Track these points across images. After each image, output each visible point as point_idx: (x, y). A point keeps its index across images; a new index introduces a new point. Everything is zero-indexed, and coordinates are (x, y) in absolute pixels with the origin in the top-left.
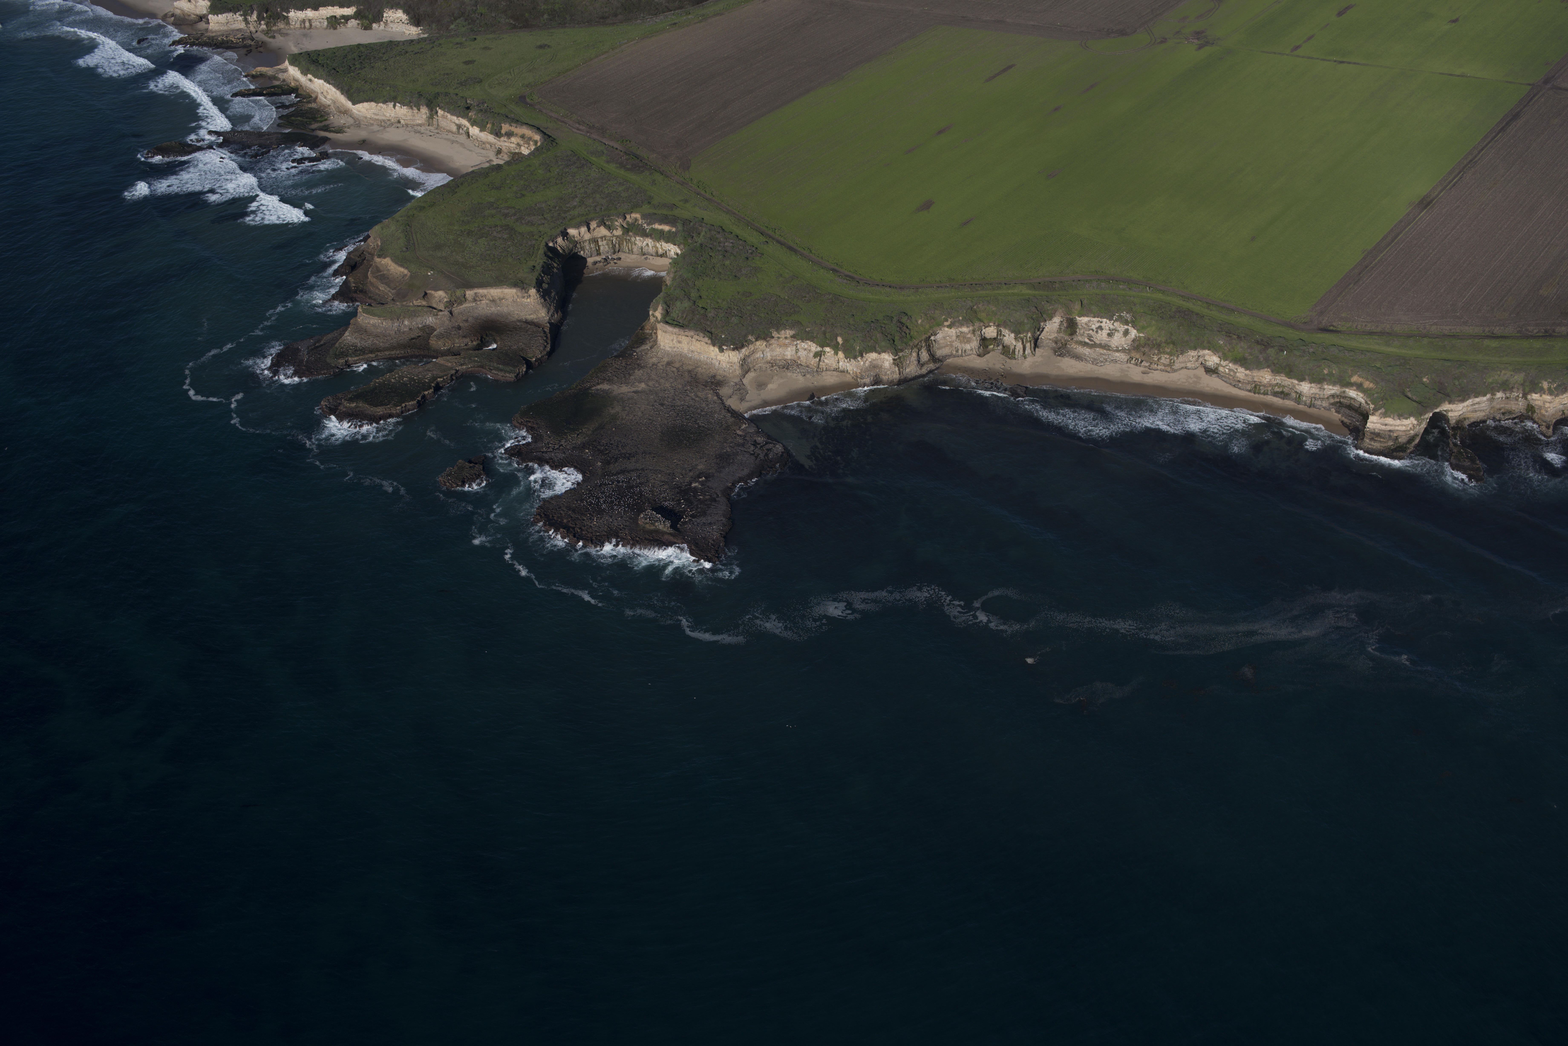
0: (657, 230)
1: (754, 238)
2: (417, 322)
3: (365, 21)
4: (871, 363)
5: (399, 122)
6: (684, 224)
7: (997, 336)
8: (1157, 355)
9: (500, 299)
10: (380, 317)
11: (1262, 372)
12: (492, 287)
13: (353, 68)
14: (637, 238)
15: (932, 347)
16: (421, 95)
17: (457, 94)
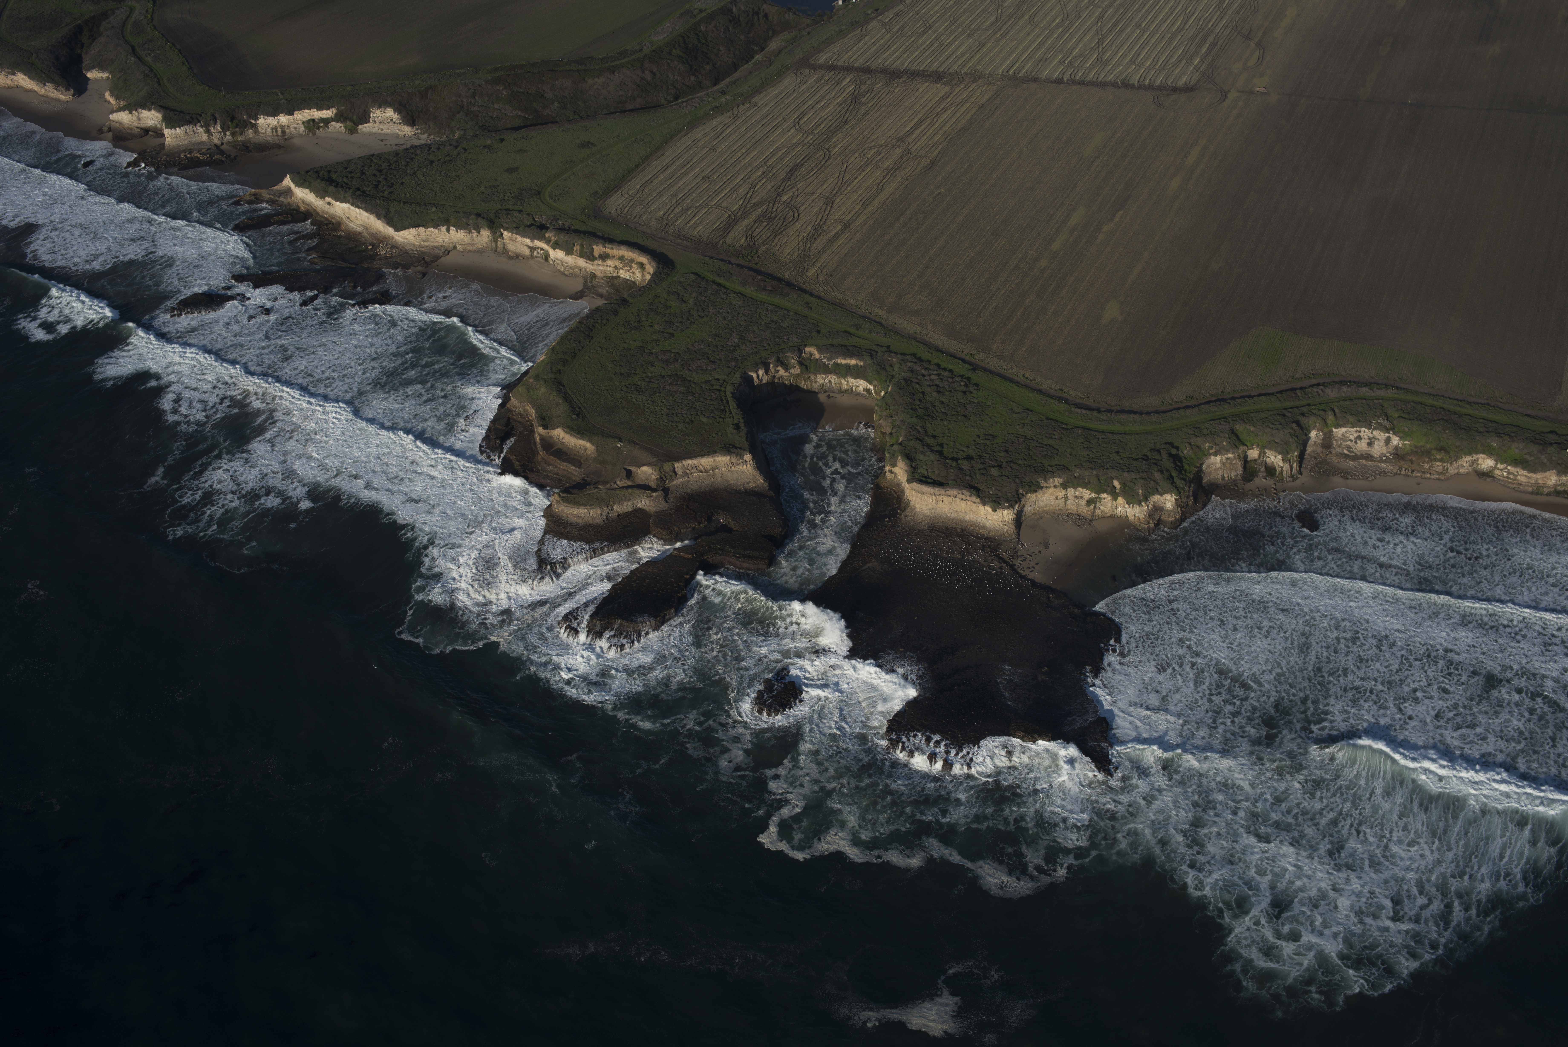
0: (841, 364)
2: (627, 507)
3: (348, 123)
4: (1154, 506)
5: (455, 247)
6: (871, 356)
7: (1259, 457)
8: (1428, 462)
9: (713, 469)
10: (585, 505)
11: (1547, 474)
12: (702, 455)
13: (380, 187)
14: (818, 376)
15: (1201, 478)
16: (478, 215)
17: (520, 211)
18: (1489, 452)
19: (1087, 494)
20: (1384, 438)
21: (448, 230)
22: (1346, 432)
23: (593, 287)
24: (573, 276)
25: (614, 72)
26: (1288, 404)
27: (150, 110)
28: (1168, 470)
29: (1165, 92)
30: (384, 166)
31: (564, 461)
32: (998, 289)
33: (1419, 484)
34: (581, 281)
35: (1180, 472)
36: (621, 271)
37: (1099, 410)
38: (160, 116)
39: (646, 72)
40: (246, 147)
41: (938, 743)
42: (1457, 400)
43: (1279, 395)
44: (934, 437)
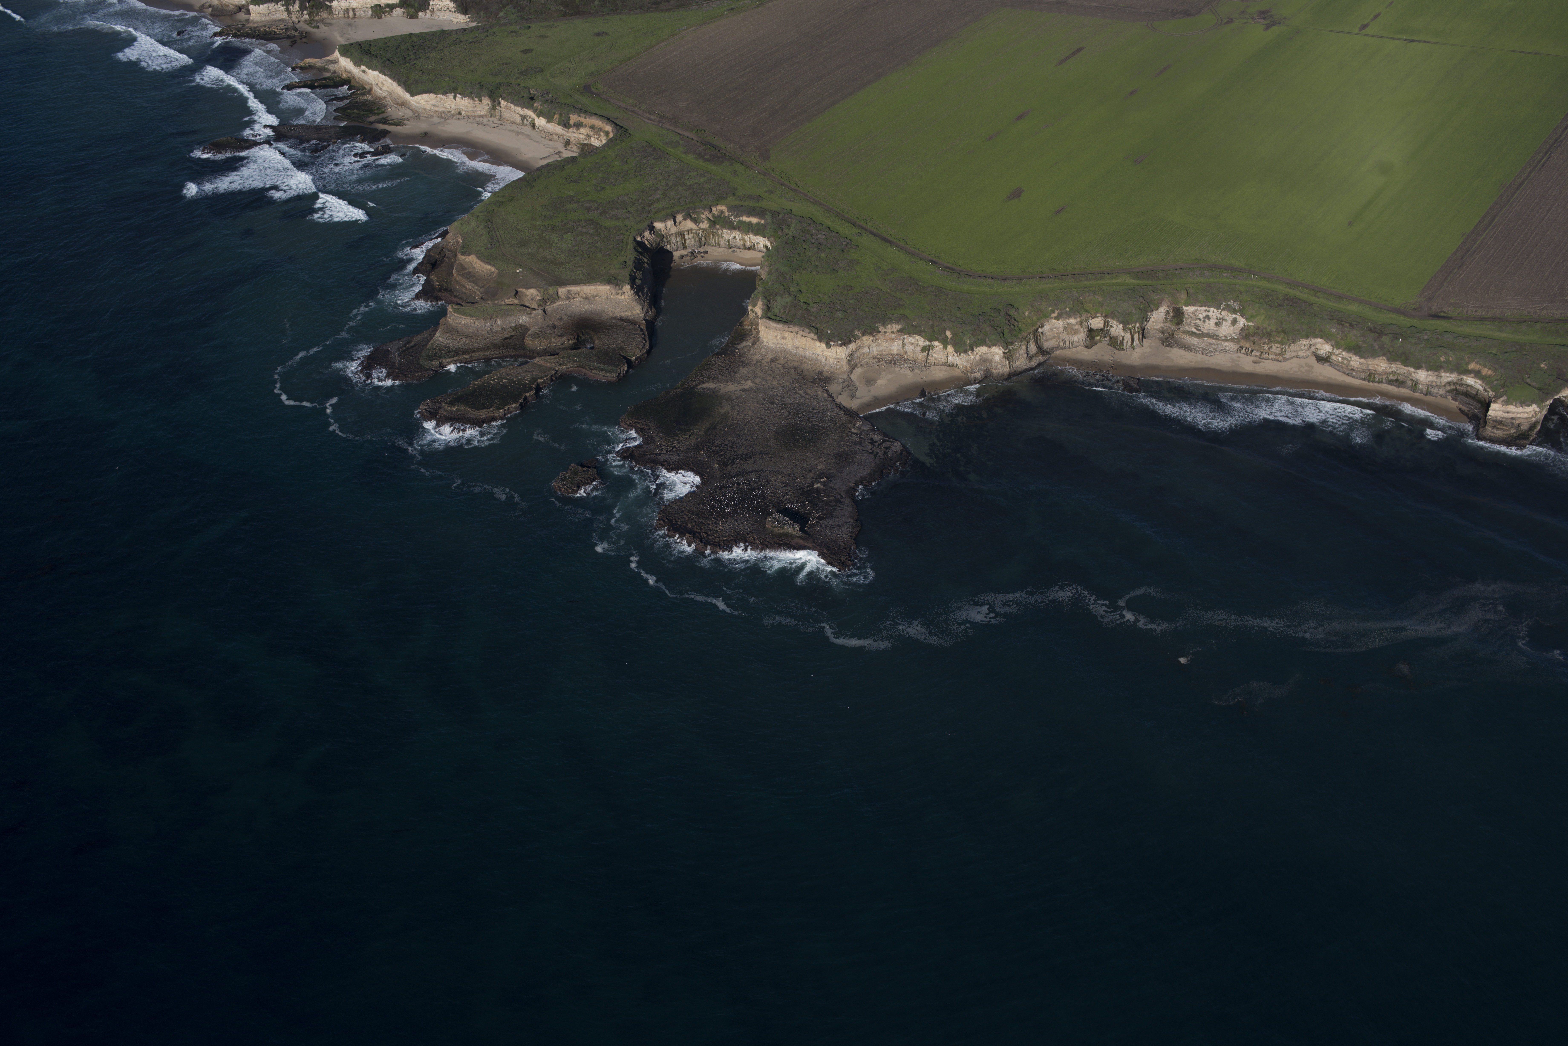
0: (745, 222)
1: (846, 230)
2: (509, 322)
3: (410, 9)
4: (981, 356)
5: (459, 114)
6: (772, 216)
7: (1104, 326)
8: (1267, 343)
9: (594, 297)
10: (472, 317)
11: (1378, 361)
12: (586, 283)
14: (724, 231)
15: (1040, 340)
16: (481, 85)
17: (519, 85)
18: (1327, 337)
19: (922, 342)
20: (1231, 318)
21: (455, 97)
22: (1196, 311)
26: (1145, 282)
37: (960, 274)
43: (1139, 274)
44: (797, 284)
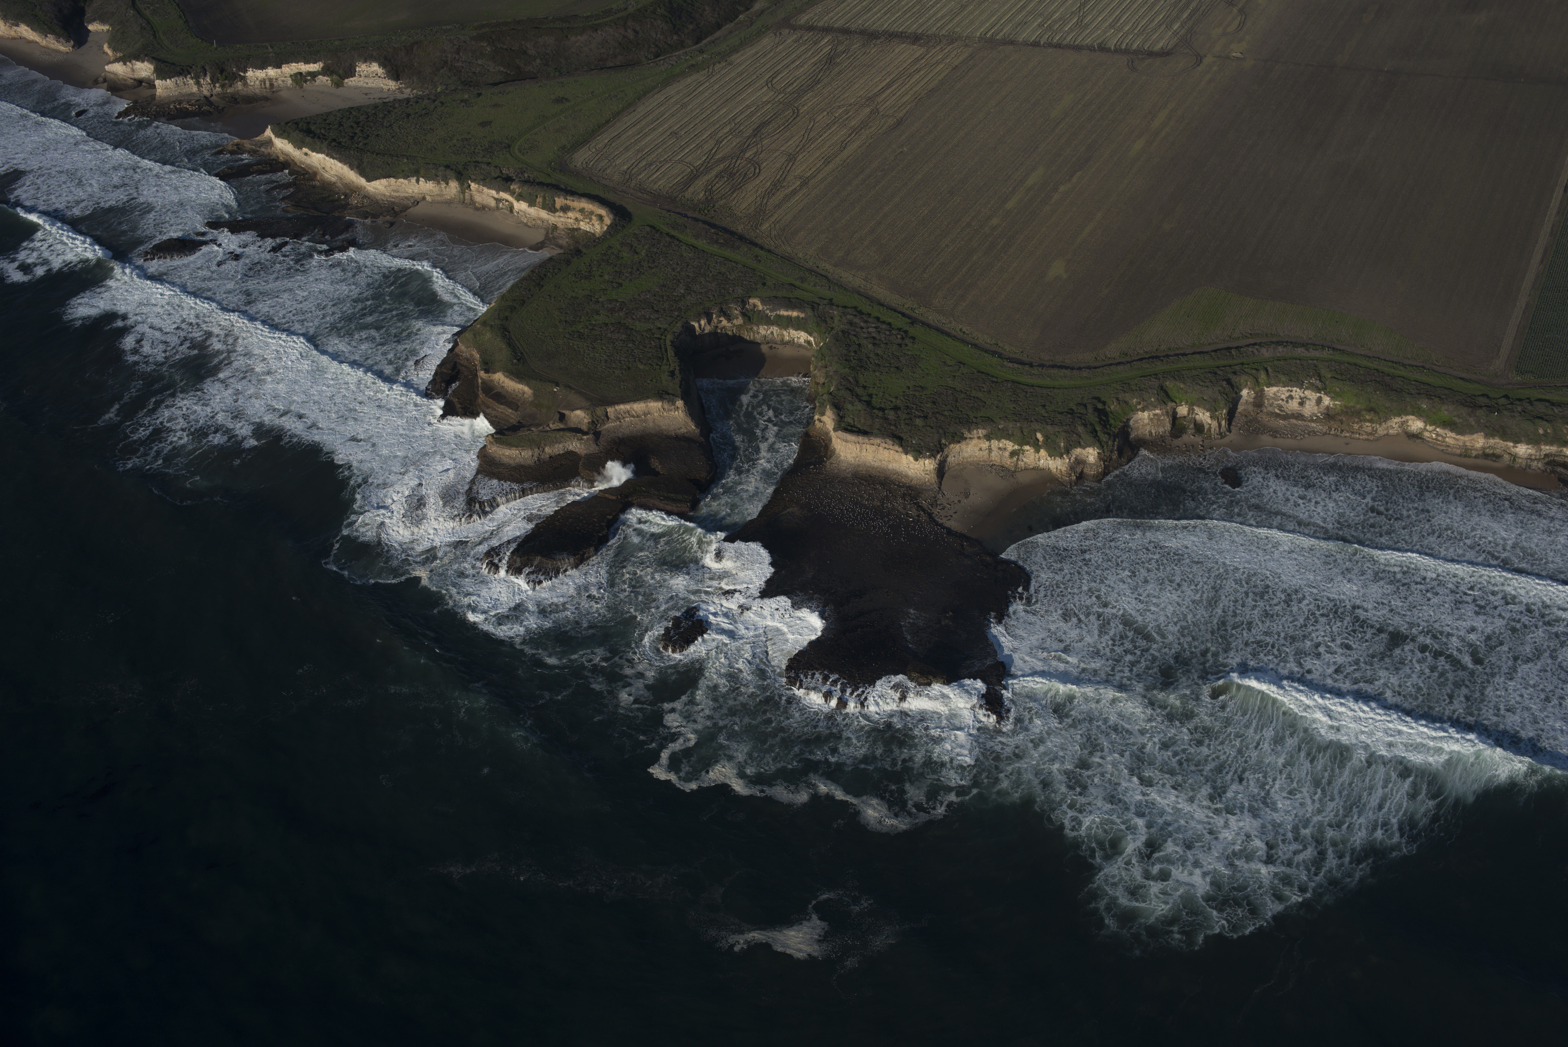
2: (558, 449)
3: (335, 77)
4: (1076, 459)
5: (424, 198)
6: (813, 308)
7: (1188, 414)
8: (1357, 423)
9: (645, 414)
10: (517, 447)
11: (1475, 436)
12: (635, 401)
13: (356, 138)
14: (761, 327)
15: (1128, 434)
16: (447, 167)
17: (488, 164)
18: (1419, 413)
19: (1010, 446)
20: (1316, 397)
21: (418, 181)
22: (1278, 391)
23: (554, 238)
24: (536, 227)
25: (596, 30)
26: (1222, 362)
27: (143, 62)
28: (1092, 424)
29: (1140, 56)
30: (362, 118)
31: (502, 404)
32: (947, 246)
33: (1347, 444)
34: (543, 232)
35: (1105, 426)
36: (581, 223)
37: (1031, 365)
38: (152, 67)
39: (629, 31)
40: (234, 99)
41: (835, 683)
42: (1393, 362)
43: (1213, 354)
44: (864, 387)
